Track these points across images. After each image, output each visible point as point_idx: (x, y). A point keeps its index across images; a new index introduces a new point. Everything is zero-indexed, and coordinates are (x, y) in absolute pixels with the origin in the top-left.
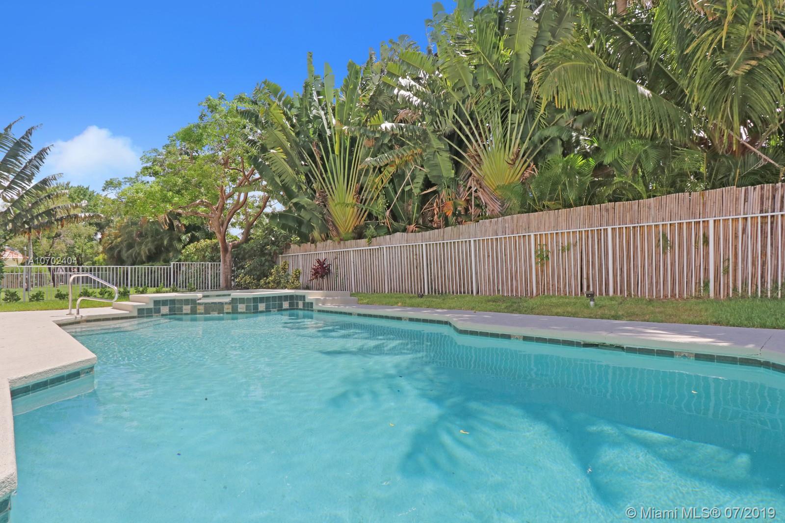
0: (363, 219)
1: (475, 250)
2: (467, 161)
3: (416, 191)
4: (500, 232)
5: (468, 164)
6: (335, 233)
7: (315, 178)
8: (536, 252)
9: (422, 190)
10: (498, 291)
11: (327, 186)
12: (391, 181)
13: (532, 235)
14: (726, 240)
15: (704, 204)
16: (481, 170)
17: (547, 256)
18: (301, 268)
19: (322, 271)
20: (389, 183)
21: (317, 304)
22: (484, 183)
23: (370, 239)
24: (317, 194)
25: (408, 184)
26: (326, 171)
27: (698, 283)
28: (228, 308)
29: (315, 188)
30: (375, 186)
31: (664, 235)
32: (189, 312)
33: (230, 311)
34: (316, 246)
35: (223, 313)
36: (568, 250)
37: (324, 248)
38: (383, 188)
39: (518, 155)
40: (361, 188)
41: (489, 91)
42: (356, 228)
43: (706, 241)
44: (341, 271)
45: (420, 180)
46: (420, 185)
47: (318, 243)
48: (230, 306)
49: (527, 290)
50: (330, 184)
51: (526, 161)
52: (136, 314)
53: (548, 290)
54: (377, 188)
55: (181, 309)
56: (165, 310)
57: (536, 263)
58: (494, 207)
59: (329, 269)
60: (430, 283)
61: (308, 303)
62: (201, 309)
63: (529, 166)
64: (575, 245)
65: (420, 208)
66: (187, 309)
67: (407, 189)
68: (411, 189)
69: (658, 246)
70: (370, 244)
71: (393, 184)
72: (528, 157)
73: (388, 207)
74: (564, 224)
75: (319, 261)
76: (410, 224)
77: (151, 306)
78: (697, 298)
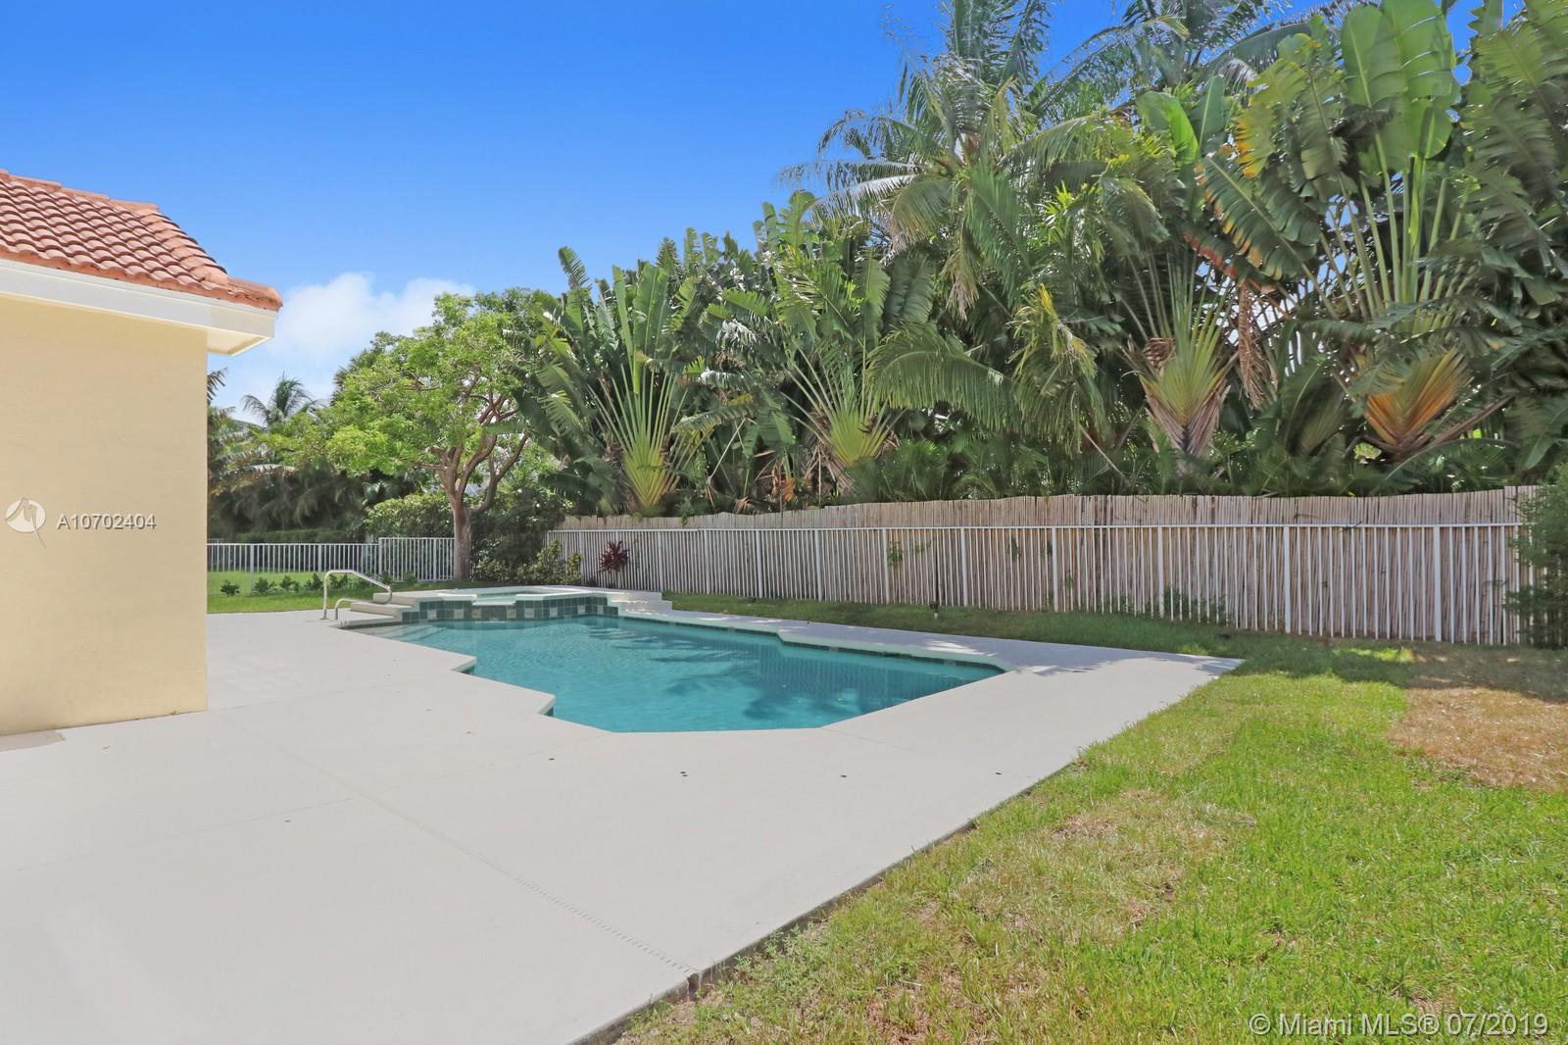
0: (674, 485)
1: (820, 544)
2: (811, 424)
3: (748, 452)
4: (848, 523)
5: (814, 428)
6: (633, 504)
7: (603, 423)
8: (888, 550)
9: (755, 453)
10: (848, 596)
11: (621, 435)
12: (714, 435)
13: (884, 529)
14: (1067, 550)
15: (1048, 510)
16: (830, 436)
17: (901, 556)
18: (581, 552)
19: (616, 559)
20: (711, 437)
21: (623, 610)
22: (835, 453)
23: (685, 518)
24: (608, 448)
25: (736, 440)
26: (620, 414)
27: (1044, 595)
28: (511, 614)
29: (605, 439)
30: (691, 441)
31: (1014, 541)
32: (462, 617)
33: (514, 616)
34: (605, 521)
35: (505, 619)
36: (923, 550)
37: (618, 525)
38: (703, 443)
39: (874, 421)
40: (672, 442)
41: (837, 342)
42: (663, 497)
43: (1050, 551)
44: (644, 560)
45: (752, 437)
46: (752, 445)
47: (609, 518)
48: (515, 611)
49: (879, 597)
50: (627, 434)
51: (885, 429)
52: (400, 619)
53: (903, 596)
54: (693, 443)
55: (451, 614)
56: (432, 614)
57: (889, 565)
58: (844, 485)
59: (625, 557)
60: (766, 581)
61: (611, 608)
62: (477, 614)
63: (889, 435)
64: (929, 546)
65: (754, 473)
66: (459, 613)
67: (736, 446)
68: (741, 448)
69: (1008, 552)
70: (684, 524)
71: (717, 439)
72: (888, 423)
73: (710, 471)
74: (917, 519)
75: (612, 546)
76: (739, 497)
77: (417, 609)
78: (1044, 611)
